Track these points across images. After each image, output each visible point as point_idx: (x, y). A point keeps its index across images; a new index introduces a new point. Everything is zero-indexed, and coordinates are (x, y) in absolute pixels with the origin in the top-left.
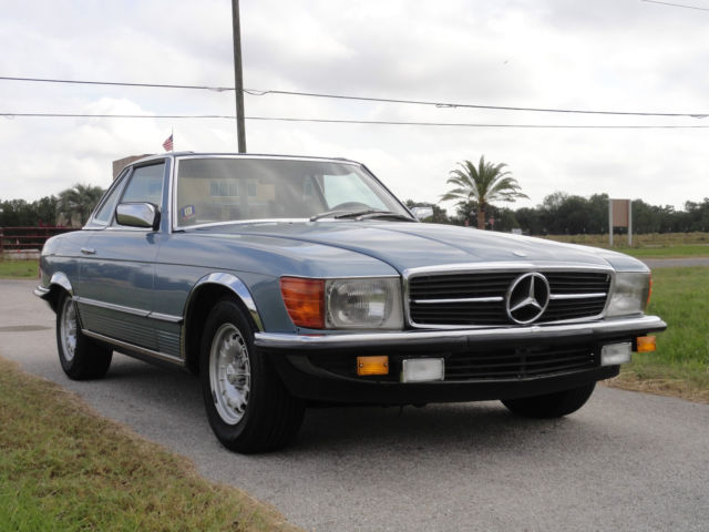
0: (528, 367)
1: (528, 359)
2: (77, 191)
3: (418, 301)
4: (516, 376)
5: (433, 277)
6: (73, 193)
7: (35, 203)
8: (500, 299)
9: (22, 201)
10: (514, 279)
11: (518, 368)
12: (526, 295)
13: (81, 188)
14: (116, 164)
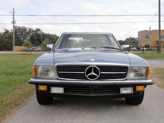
0: (94, 92)
1: (94, 90)
2: (129, 38)
3: (59, 72)
4: (90, 94)
5: (63, 66)
6: (129, 39)
7: (124, 41)
8: (83, 72)
9: (122, 40)
10: (87, 67)
11: (91, 92)
12: (91, 72)
13: (130, 38)
14: (139, 32)
